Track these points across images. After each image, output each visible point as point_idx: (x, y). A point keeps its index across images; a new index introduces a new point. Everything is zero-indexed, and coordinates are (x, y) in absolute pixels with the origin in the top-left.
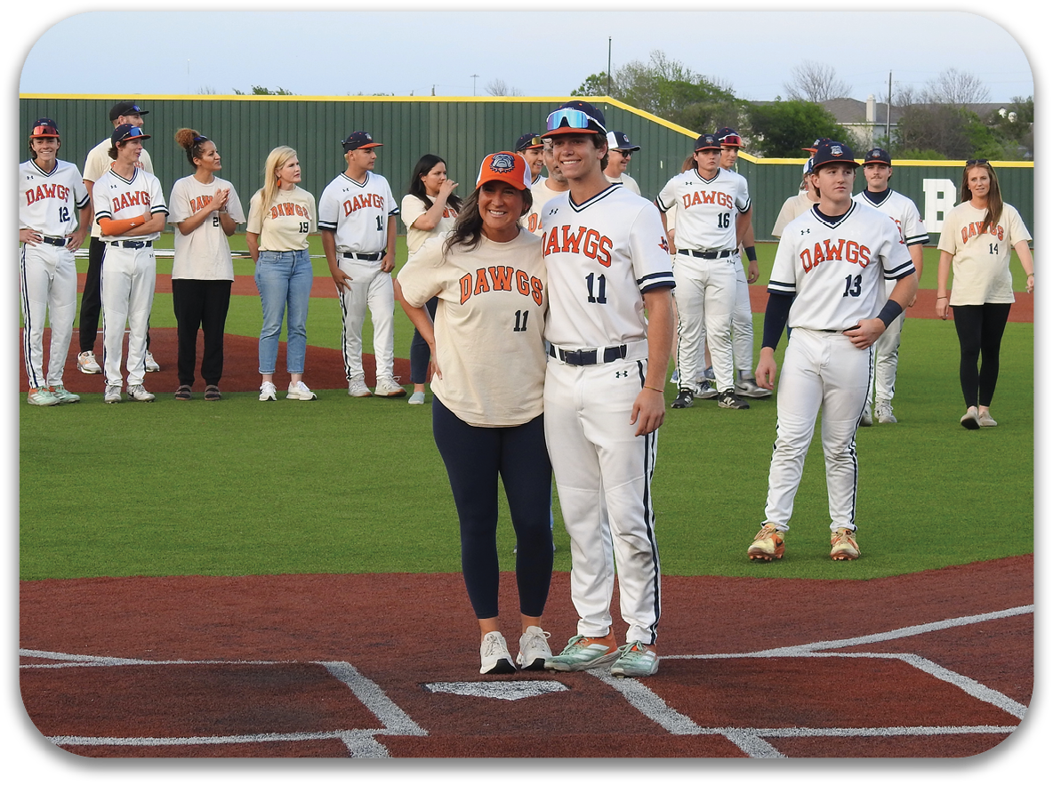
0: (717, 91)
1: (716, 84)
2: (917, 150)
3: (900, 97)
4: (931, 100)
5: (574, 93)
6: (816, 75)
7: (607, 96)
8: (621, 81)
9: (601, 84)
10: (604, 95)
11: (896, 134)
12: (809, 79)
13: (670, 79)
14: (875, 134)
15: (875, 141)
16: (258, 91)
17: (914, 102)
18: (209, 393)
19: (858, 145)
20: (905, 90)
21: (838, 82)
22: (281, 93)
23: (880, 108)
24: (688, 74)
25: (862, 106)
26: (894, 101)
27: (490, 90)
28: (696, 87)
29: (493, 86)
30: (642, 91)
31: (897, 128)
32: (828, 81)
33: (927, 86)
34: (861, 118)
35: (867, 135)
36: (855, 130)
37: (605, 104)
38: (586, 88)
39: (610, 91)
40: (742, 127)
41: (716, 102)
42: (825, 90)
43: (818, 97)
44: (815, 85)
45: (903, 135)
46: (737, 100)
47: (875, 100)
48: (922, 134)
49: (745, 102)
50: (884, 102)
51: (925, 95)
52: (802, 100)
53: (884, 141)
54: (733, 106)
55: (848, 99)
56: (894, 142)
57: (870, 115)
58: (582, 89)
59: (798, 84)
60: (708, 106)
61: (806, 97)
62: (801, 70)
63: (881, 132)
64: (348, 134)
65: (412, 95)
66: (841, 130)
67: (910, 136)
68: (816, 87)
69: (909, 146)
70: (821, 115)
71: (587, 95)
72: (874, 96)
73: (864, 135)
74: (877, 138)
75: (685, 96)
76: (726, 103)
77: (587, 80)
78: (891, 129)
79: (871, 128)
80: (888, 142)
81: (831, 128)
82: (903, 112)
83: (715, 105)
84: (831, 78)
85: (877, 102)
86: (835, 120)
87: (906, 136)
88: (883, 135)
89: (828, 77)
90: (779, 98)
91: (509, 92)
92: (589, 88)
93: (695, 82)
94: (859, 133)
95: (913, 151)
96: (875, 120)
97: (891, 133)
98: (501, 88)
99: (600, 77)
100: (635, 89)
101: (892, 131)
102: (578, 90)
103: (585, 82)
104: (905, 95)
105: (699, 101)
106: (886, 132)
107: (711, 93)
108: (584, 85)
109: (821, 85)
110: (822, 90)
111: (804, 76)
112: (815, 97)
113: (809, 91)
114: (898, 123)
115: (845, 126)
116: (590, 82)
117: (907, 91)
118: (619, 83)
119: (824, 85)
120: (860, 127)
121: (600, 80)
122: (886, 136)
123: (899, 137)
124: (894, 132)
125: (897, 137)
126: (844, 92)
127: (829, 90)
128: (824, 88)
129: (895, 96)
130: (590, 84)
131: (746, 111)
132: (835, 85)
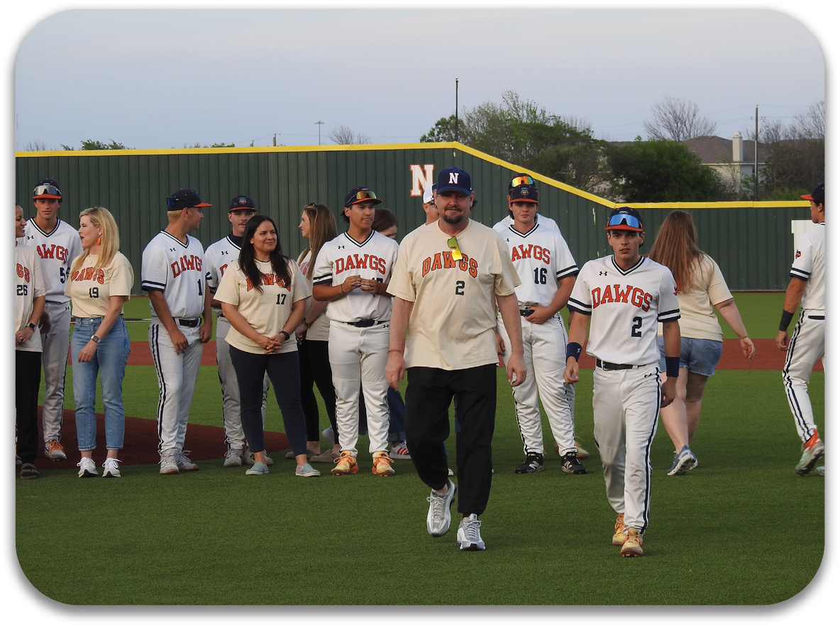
0: (573, 132)
1: (573, 126)
2: (787, 190)
3: (768, 133)
4: (800, 136)
5: (423, 139)
6: (678, 113)
7: (456, 142)
8: (472, 125)
9: (452, 129)
10: (453, 140)
11: (765, 173)
12: (670, 116)
13: (524, 120)
14: (741, 174)
15: (742, 182)
16: (89, 146)
17: (782, 139)
18: (24, 471)
19: (724, 186)
20: (772, 126)
21: (702, 119)
22: (115, 147)
23: (747, 145)
24: (544, 115)
25: (728, 144)
26: (761, 137)
27: (335, 138)
28: (551, 129)
29: (338, 133)
30: (495, 134)
31: (765, 167)
32: (691, 118)
33: (796, 120)
34: (728, 159)
35: (732, 175)
36: (719, 170)
37: (454, 149)
38: (436, 133)
39: (460, 136)
40: (601, 170)
41: (573, 144)
42: (688, 127)
43: (681, 136)
44: (677, 123)
45: (772, 175)
46: (596, 141)
47: (741, 138)
48: (792, 173)
49: (603, 143)
50: (751, 139)
51: (794, 130)
52: (665, 140)
53: (752, 181)
54: (591, 147)
55: (713, 137)
56: (762, 182)
57: (737, 155)
58: (432, 134)
59: (660, 122)
60: (564, 149)
61: (668, 135)
62: (662, 108)
63: (748, 171)
64: (173, 191)
65: (252, 146)
66: (708, 171)
67: (779, 175)
68: (679, 125)
69: (778, 185)
70: (685, 156)
71: (438, 140)
72: (740, 133)
73: (730, 175)
74: (744, 177)
75: (541, 139)
76: (585, 144)
77: (437, 125)
78: (759, 168)
79: (738, 168)
80: (755, 180)
81: (697, 169)
82: (771, 150)
83: (572, 148)
84: (694, 115)
85: (744, 139)
86: (700, 161)
87: (775, 175)
88: (750, 174)
89: (691, 114)
90: (639, 138)
91: (355, 139)
92: (439, 133)
93: (551, 124)
94: (724, 172)
95: (783, 190)
96: (742, 160)
97: (759, 172)
98: (347, 135)
99: (450, 121)
100: (487, 132)
101: (760, 171)
102: (427, 136)
103: (434, 127)
104: (772, 132)
105: (555, 144)
106: (754, 172)
107: (568, 135)
108: (434, 130)
109: (684, 123)
110: (685, 128)
111: (666, 114)
112: (678, 136)
113: (671, 130)
114: (766, 162)
115: (711, 167)
116: (440, 126)
117: (774, 127)
118: (469, 126)
119: (687, 123)
120: (725, 168)
121: (450, 124)
122: (753, 176)
123: (768, 176)
124: (762, 171)
125: (765, 177)
126: (708, 129)
127: (693, 127)
128: (688, 125)
129: (763, 133)
130: (440, 129)
131: (606, 153)
132: (698, 122)
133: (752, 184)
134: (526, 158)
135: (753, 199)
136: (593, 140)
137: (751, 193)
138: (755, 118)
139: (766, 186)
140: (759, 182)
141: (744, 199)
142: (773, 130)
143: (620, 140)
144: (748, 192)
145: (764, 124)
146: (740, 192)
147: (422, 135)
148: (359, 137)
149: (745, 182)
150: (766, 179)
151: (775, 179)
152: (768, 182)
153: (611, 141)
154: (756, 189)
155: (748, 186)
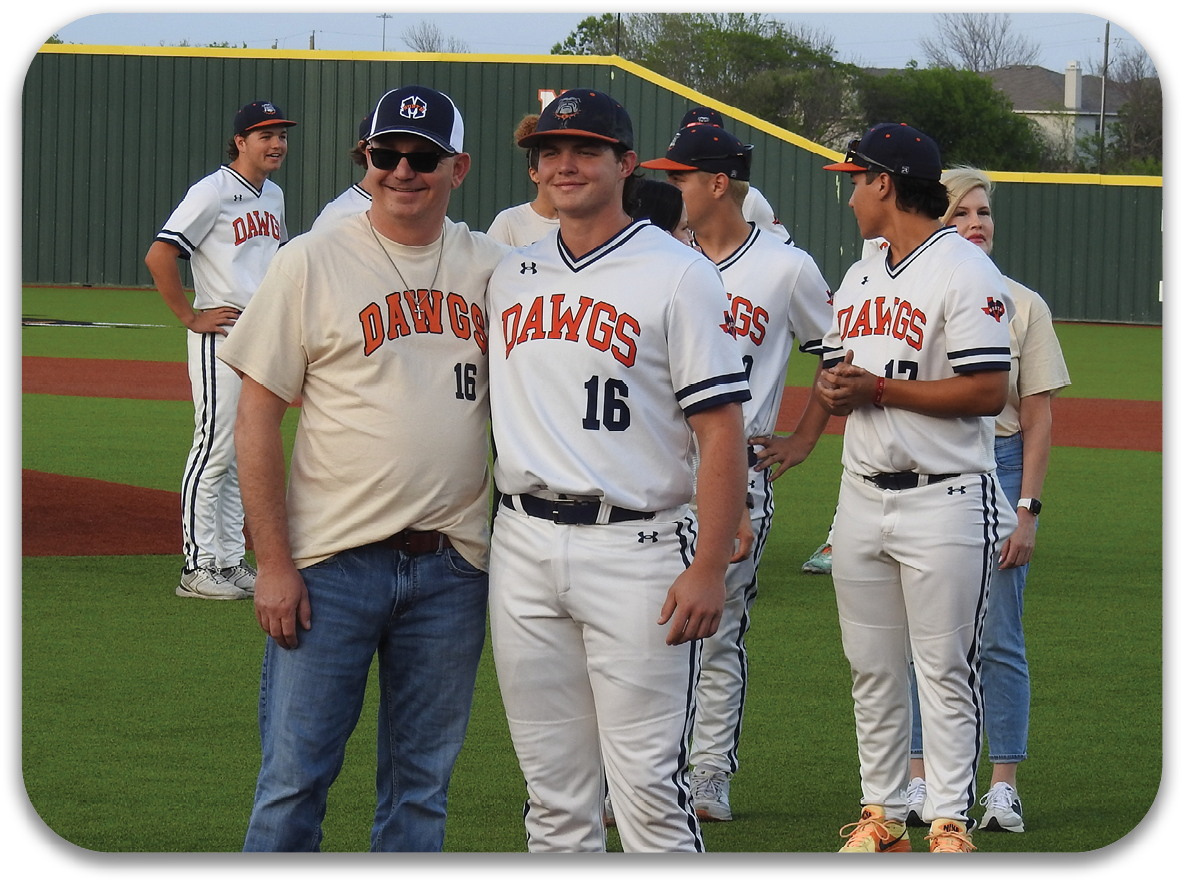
0: (804, 50)
1: (806, 40)
2: (1151, 159)
3: (1124, 65)
5: (557, 50)
6: (977, 26)
7: (614, 56)
8: (637, 30)
9: (605, 35)
10: (609, 54)
11: (1117, 131)
12: (965, 31)
13: (724, 27)
14: (1078, 130)
15: (1078, 142)
17: (1147, 75)
19: (1049, 151)
20: (1132, 54)
21: (1016, 37)
23: (1088, 83)
25: (1057, 81)
26: (1113, 72)
27: (412, 41)
28: (767, 43)
29: (417, 34)
30: (675, 48)
31: (1117, 121)
32: (998, 34)
34: (1056, 104)
35: (1064, 131)
36: (1042, 121)
37: (612, 68)
38: (578, 41)
39: (619, 48)
40: (847, 114)
41: (803, 67)
42: (993, 52)
43: (981, 63)
44: (975, 43)
45: (1128, 135)
46: (839, 65)
47: (1079, 71)
49: (851, 69)
50: (1096, 73)
52: (952, 68)
53: (1094, 143)
54: (832, 75)
55: (1033, 67)
56: (1111, 145)
57: (1071, 98)
58: (571, 42)
59: (947, 41)
60: (788, 76)
61: (958, 62)
63: (1089, 127)
65: (275, 47)
66: (1022, 123)
67: (1139, 136)
68: (978, 46)
69: (1137, 151)
70: (988, 96)
71: (580, 53)
72: (1078, 63)
73: (1059, 132)
74: (1081, 136)
75: (749, 58)
76: (821, 70)
77: (580, 27)
78: (1108, 121)
79: (1072, 120)
80: (1100, 142)
81: (1006, 118)
82: (1128, 94)
83: (801, 74)
84: (1003, 31)
85: (1084, 73)
86: (1011, 106)
87: (1132, 135)
88: (1092, 132)
89: (998, 29)
90: (914, 63)
91: (445, 46)
92: (583, 40)
93: (768, 34)
94: (1051, 128)
95: (1144, 159)
96: (1080, 106)
97: (1106, 129)
98: (431, 37)
99: (602, 22)
100: (662, 44)
101: (1108, 127)
102: (563, 45)
103: (576, 31)
104: (1132, 63)
105: (772, 67)
106: (1098, 127)
107: (795, 55)
108: (575, 35)
109: (985, 43)
110: (987, 51)
111: (956, 28)
112: (976, 64)
113: (965, 54)
114: (1119, 112)
115: (1028, 116)
116: (584, 30)
117: (1136, 56)
118: (633, 33)
119: (991, 43)
120: (1052, 118)
121: (603, 26)
122: (1097, 134)
123: (1121, 137)
124: (1113, 127)
125: (1117, 137)
126: (1024, 55)
127: (1000, 52)
128: (992, 47)
129: (1115, 63)
130: (585, 34)
131: (855, 86)
132: (1009, 42)
133: (1094, 147)
134: (725, 89)
135: (1093, 171)
136: (835, 63)
137: (1093, 162)
138: (1104, 41)
139: (1118, 154)
140: (1106, 146)
141: (1081, 170)
142: (1134, 60)
143: (879, 67)
144: (1087, 159)
145: (1119, 50)
146: (1074, 159)
147: (555, 43)
148: (452, 42)
149: (1083, 145)
150: (1118, 142)
151: (1133, 141)
152: (1120, 146)
153: (865, 67)
154: (1100, 156)
155: (1088, 150)
